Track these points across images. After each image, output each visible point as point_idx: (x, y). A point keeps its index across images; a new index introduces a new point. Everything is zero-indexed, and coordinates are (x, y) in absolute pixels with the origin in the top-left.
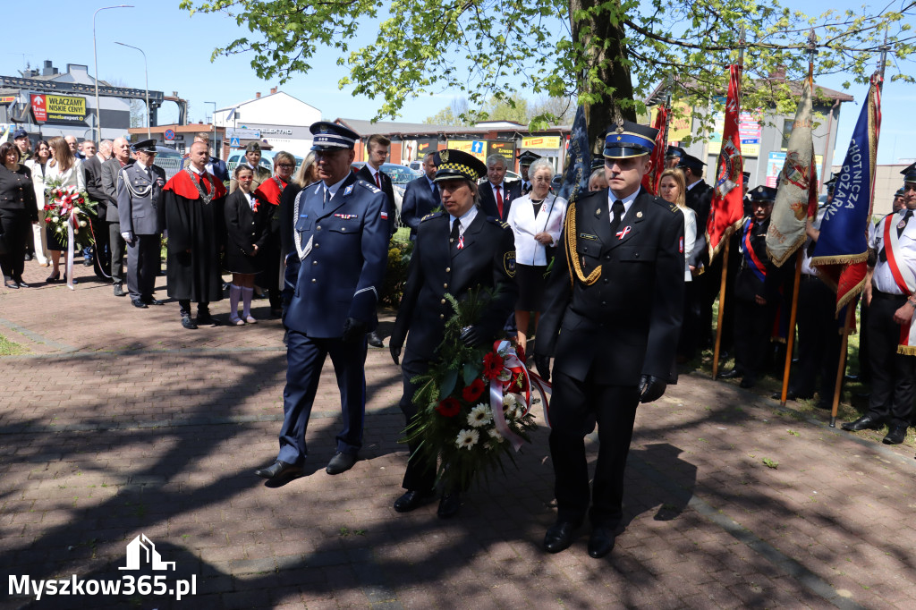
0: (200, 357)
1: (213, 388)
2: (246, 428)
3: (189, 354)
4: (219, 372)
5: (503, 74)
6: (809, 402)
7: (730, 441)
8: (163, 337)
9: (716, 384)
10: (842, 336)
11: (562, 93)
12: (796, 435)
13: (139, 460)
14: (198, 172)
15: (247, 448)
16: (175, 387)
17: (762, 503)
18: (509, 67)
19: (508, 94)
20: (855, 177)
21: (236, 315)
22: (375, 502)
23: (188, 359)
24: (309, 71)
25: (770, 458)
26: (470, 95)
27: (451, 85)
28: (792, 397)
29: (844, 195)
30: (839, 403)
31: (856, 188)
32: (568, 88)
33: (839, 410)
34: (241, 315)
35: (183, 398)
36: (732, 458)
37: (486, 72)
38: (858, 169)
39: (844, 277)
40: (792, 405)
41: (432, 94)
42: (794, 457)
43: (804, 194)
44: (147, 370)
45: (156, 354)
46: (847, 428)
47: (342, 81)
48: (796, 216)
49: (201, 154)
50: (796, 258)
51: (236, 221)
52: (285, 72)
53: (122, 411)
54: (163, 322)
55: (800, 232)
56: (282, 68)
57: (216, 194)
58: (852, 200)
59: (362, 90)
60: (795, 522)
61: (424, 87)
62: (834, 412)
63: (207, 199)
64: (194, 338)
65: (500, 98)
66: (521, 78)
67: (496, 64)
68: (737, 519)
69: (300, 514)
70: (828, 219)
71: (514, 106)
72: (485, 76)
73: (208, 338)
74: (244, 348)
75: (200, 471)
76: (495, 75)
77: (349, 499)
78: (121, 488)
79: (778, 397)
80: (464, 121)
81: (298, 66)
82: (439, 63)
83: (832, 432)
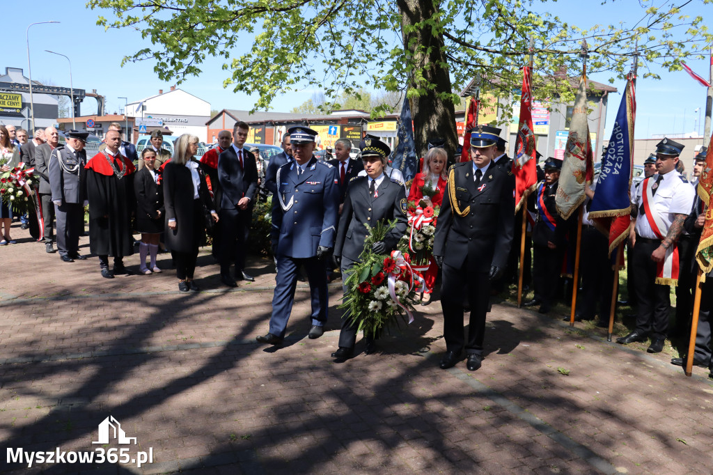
0: (116, 300)
1: (127, 325)
2: (154, 357)
3: (107, 298)
4: (131, 312)
5: (351, 74)
6: (591, 322)
7: (532, 354)
8: (86, 285)
9: (520, 310)
10: (614, 271)
11: (395, 89)
12: (582, 348)
13: (66, 384)
14: (112, 154)
15: (154, 373)
16: (97, 325)
17: (557, 402)
18: (356, 69)
19: (356, 89)
20: (619, 151)
21: (145, 266)
22: (257, 412)
23: (106, 303)
24: (200, 74)
25: (563, 367)
26: (326, 91)
27: (311, 83)
28: (578, 319)
29: (611, 165)
30: (614, 323)
31: (620, 159)
32: (400, 85)
33: (614, 327)
34: (149, 266)
35: (103, 333)
36: (535, 368)
37: (337, 73)
38: (621, 144)
39: (614, 227)
40: (579, 325)
41: (296, 90)
42: (581, 366)
43: (583, 164)
44: (74, 312)
45: (81, 299)
46: (620, 342)
47: (226, 82)
48: (577, 181)
49: (115, 139)
50: (578, 212)
51: (143, 192)
52: (181, 75)
53: (53, 346)
54: (87, 273)
55: (580, 193)
56: (179, 72)
57: (127, 171)
58: (617, 168)
59: (241, 88)
60: (583, 416)
61: (290, 86)
62: (611, 330)
63: (120, 175)
64: (112, 285)
65: (349, 93)
66: (365, 77)
67: (345, 66)
68: (539, 416)
69: (198, 424)
70: (600, 183)
71: (360, 99)
72: (337, 76)
73: (123, 285)
74: (151, 293)
75: (117, 392)
76: (345, 75)
77: (237, 411)
78: (53, 408)
79: (568, 320)
80: (322, 110)
81: (191, 70)
82: (301, 66)
83: (609, 346)
